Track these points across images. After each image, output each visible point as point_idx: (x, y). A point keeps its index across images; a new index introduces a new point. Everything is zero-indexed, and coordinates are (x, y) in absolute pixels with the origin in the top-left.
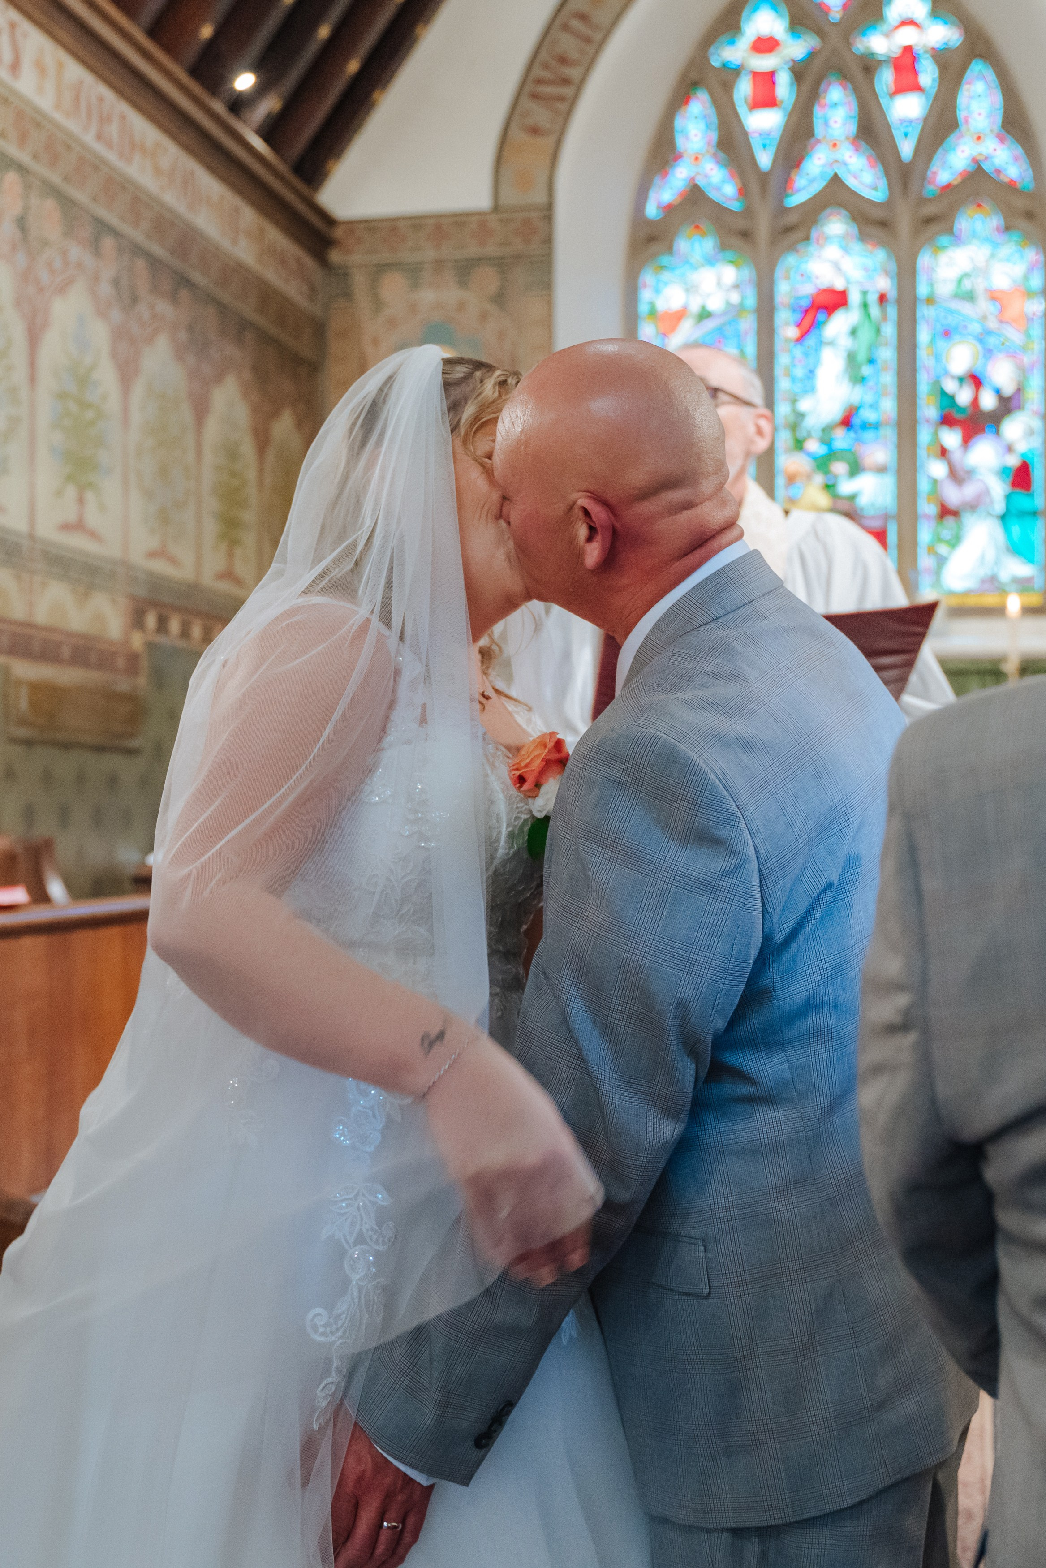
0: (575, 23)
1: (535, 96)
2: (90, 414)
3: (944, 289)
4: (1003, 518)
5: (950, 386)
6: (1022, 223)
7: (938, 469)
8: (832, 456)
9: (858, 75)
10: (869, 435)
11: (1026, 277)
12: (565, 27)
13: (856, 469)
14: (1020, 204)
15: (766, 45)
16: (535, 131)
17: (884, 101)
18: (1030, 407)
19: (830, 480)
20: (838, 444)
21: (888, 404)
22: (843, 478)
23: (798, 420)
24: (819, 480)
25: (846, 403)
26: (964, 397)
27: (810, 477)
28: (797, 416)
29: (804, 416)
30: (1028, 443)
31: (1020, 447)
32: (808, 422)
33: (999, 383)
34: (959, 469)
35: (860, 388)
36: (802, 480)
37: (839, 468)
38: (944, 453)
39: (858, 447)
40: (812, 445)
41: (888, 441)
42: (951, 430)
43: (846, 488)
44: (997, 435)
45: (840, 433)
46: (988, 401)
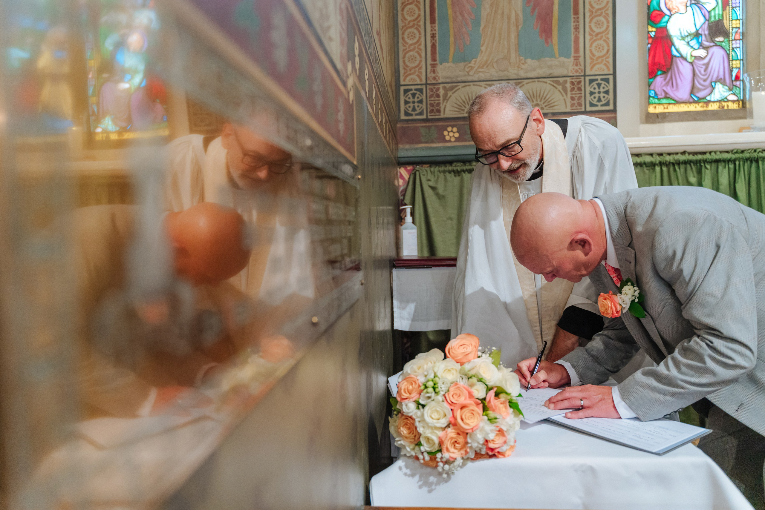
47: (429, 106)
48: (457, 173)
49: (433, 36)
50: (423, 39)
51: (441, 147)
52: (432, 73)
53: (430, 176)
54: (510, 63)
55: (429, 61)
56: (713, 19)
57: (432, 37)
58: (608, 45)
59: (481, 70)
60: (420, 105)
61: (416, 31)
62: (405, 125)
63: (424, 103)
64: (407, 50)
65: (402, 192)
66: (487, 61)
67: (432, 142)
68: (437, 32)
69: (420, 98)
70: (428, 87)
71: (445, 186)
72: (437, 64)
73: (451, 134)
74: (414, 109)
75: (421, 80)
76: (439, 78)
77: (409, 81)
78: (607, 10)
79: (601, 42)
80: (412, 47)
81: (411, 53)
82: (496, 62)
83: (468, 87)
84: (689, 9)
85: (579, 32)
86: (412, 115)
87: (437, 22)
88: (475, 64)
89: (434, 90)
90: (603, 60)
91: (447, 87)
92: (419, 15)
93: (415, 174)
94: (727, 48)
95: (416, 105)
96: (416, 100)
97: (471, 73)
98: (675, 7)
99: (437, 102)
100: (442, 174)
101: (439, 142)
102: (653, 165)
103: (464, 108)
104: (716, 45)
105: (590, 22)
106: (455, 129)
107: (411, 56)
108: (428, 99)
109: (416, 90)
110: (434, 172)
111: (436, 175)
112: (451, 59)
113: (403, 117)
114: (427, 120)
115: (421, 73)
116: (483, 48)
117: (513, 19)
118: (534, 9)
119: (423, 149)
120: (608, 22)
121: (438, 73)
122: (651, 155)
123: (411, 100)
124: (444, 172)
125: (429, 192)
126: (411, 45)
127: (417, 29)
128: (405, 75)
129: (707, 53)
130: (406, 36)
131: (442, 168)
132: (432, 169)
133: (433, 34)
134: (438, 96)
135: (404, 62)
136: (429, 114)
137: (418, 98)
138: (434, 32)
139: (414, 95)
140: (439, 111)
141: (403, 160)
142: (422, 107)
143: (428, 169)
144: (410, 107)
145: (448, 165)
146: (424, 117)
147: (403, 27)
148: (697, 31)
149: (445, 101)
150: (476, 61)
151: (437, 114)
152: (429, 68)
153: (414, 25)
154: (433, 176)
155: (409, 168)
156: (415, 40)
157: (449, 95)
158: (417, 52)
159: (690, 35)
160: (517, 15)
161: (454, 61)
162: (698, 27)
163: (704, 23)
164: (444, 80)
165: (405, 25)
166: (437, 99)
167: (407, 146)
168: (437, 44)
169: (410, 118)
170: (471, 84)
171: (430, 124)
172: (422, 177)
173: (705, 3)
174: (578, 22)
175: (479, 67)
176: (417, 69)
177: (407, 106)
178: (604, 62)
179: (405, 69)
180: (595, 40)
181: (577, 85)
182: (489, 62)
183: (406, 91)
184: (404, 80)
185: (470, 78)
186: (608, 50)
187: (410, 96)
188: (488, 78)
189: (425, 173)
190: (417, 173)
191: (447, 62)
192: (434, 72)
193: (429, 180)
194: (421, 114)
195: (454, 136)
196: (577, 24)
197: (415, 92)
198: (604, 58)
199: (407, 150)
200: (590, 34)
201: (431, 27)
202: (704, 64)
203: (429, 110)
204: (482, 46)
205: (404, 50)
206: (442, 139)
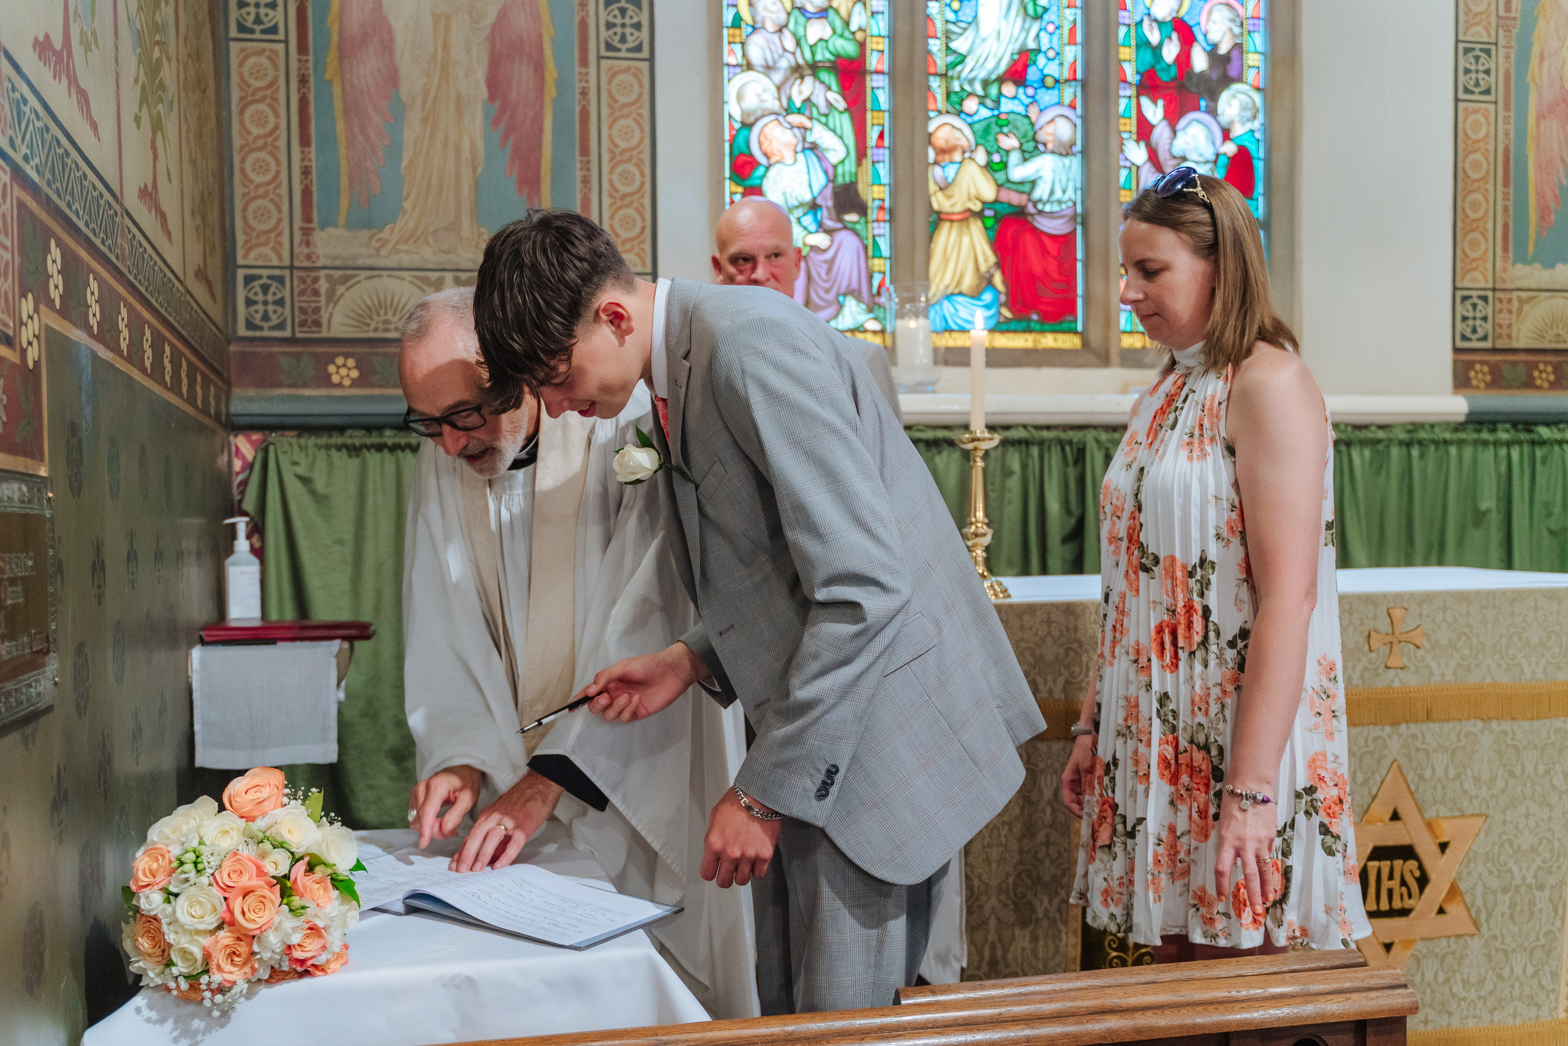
5: (1154, 37)
7: (1137, 154)
8: (1000, 123)
10: (1047, 97)
13: (1032, 147)
18: (1251, 75)
19: (996, 158)
20: (1006, 106)
21: (1072, 53)
22: (1015, 157)
23: (954, 65)
24: (981, 157)
25: (1017, 46)
26: (1171, 51)
27: (968, 152)
28: (950, 59)
29: (963, 59)
30: (1249, 126)
31: (1237, 131)
32: (966, 70)
33: (1214, 37)
34: (1163, 155)
35: (1036, 26)
36: (957, 157)
37: (1009, 142)
38: (1144, 130)
39: (1033, 112)
40: (971, 105)
41: (1072, 106)
42: (1154, 101)
43: (1018, 172)
44: (1213, 112)
45: (1009, 89)
46: (1200, 62)
47: (297, 313)
48: (354, 451)
49: (306, 172)
50: (284, 176)
51: (320, 397)
52: (304, 245)
53: (299, 456)
54: (461, 239)
55: (298, 222)
56: (840, 181)
57: (302, 173)
58: (643, 219)
59: (403, 247)
60: (280, 310)
61: (270, 159)
62: (246, 349)
63: (288, 305)
64: (252, 195)
65: (239, 485)
66: (415, 229)
67: (305, 385)
68: (314, 164)
69: (279, 296)
70: (296, 273)
71: (330, 476)
72: (313, 229)
73: (343, 371)
74: (266, 317)
75: (280, 258)
76: (318, 257)
77: (256, 259)
78: (641, 152)
79: (631, 211)
80: (262, 190)
81: (259, 202)
82: (434, 233)
83: (376, 280)
84: (801, 157)
85: (590, 189)
86: (261, 328)
87: (313, 145)
88: (391, 234)
89: (309, 281)
90: (633, 246)
91: (336, 277)
92: (276, 127)
93: (266, 451)
94: (863, 233)
95: (270, 308)
96: (270, 298)
97: (383, 252)
98: (775, 151)
99: (313, 305)
100: (323, 451)
101: (319, 386)
103: (368, 321)
104: (845, 228)
105: (611, 172)
106: (351, 362)
107: (259, 208)
108: (296, 299)
109: (270, 277)
110: (306, 447)
111: (310, 453)
112: (342, 219)
113: (242, 331)
114: (292, 341)
115: (280, 244)
116: (407, 205)
117: (466, 154)
118: (506, 137)
119: (283, 399)
120: (643, 175)
121: (316, 246)
123: (260, 298)
124: (328, 447)
125: (295, 489)
126: (259, 185)
127: (271, 153)
128: (248, 246)
129: (832, 241)
130: (248, 166)
131: (323, 440)
132: (303, 441)
133: (306, 167)
134: (316, 293)
135: (245, 218)
136: (297, 329)
137: (274, 294)
138: (308, 164)
139: (265, 289)
140: (318, 324)
141: (241, 421)
142: (282, 314)
143: (294, 441)
144: (257, 311)
145: (335, 434)
146: (287, 333)
147: (242, 147)
148: (814, 199)
149: (332, 305)
150: (393, 229)
151: (315, 329)
152: (297, 235)
153: (265, 146)
154: (303, 456)
155: (256, 437)
156: (268, 177)
157: (339, 293)
158: (272, 201)
159: (801, 205)
160: (473, 146)
161: (349, 226)
162: (816, 191)
163: (826, 186)
164: (328, 263)
165: (247, 145)
166: (313, 298)
167: (252, 392)
168: (314, 189)
169: (258, 334)
170: (385, 273)
171: (300, 349)
172: (281, 456)
173: (827, 150)
174: (588, 170)
175: (397, 243)
176: (273, 235)
177: (252, 309)
178: (636, 250)
179: (246, 233)
180: (621, 207)
182: (419, 233)
183: (249, 280)
184: (245, 256)
185: (381, 263)
186: (643, 229)
187: (258, 289)
188: (418, 265)
189: (287, 447)
190: (271, 448)
191: (336, 226)
192: (308, 244)
193: (295, 463)
194: (281, 326)
195: (348, 375)
196: (587, 173)
197: (269, 282)
198: (636, 242)
199: (250, 400)
200: (611, 196)
201: (303, 152)
202: (825, 262)
203: (297, 321)
204: (406, 199)
205: (244, 195)
206: (325, 380)
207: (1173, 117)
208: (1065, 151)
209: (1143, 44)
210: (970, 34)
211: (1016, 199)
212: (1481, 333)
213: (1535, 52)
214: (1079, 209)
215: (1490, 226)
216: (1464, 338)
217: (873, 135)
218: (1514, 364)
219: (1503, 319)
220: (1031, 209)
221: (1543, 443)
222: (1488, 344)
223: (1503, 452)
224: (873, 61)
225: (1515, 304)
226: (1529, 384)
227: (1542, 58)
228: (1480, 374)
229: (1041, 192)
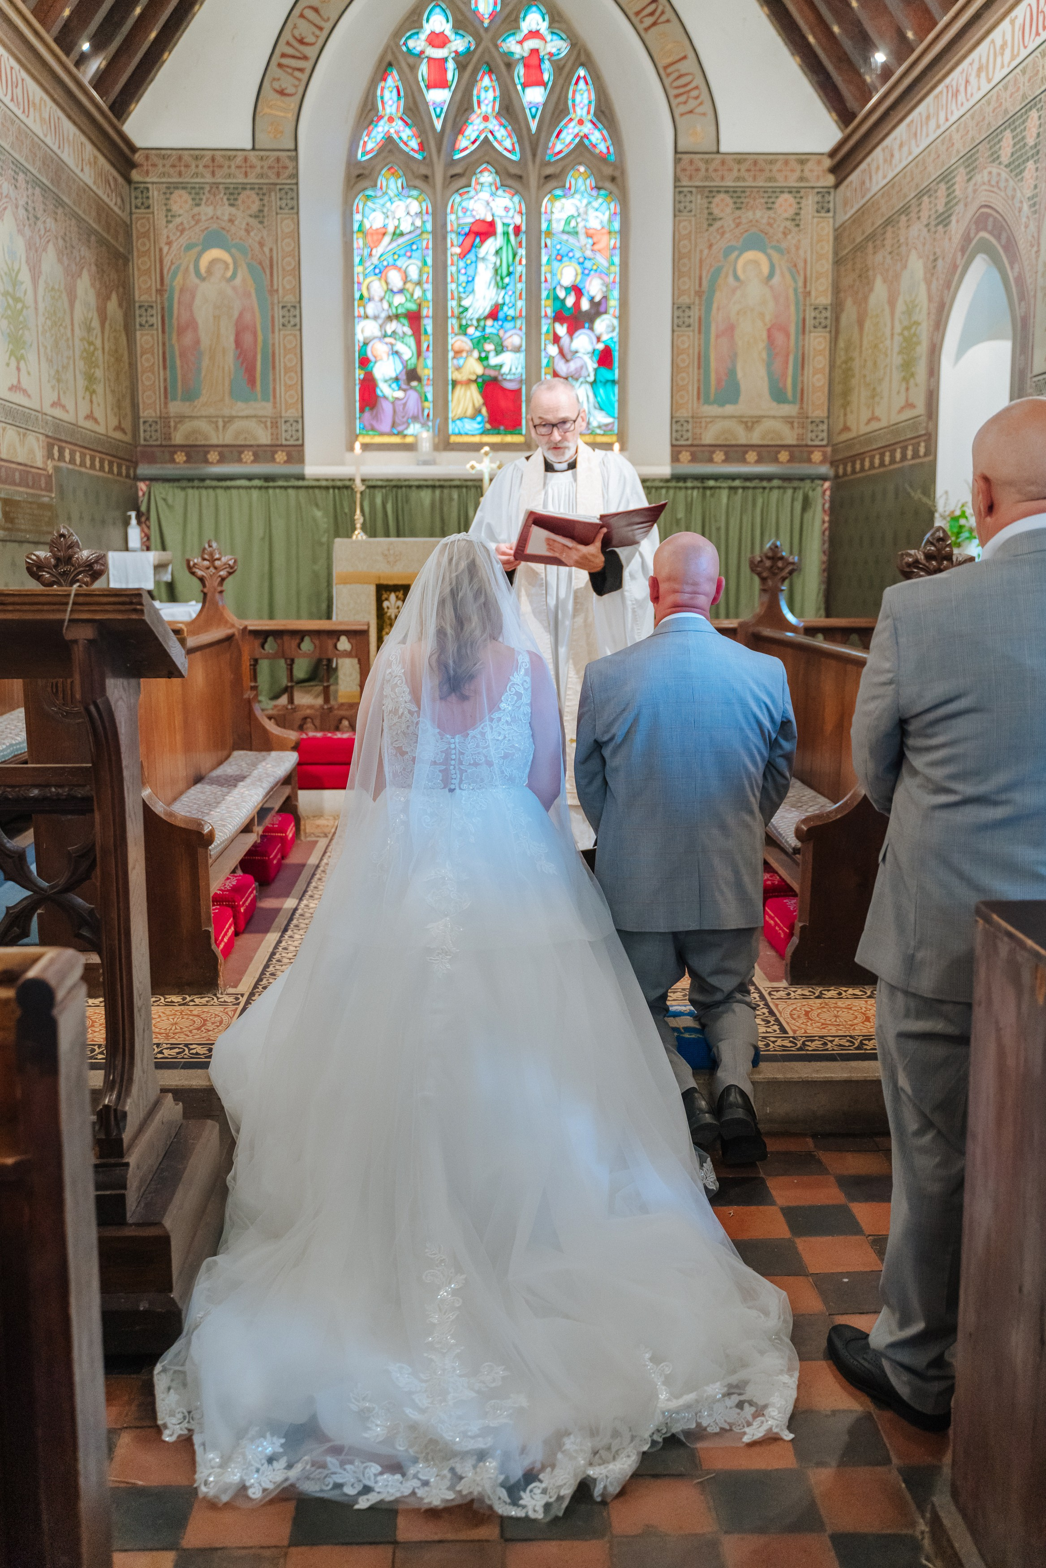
0: (310, 14)
1: (280, 65)
2: (19, 306)
3: (557, 227)
4: (593, 384)
5: (561, 294)
6: (608, 185)
7: (553, 350)
8: (485, 338)
9: (503, 68)
10: (508, 325)
11: (610, 221)
12: (302, 16)
13: (500, 349)
14: (608, 171)
15: (439, 40)
16: (282, 93)
17: (519, 87)
18: (611, 311)
19: (483, 355)
20: (488, 330)
21: (521, 304)
22: (492, 354)
23: (462, 313)
24: (476, 354)
25: (493, 302)
26: (570, 301)
27: (470, 352)
28: (461, 309)
29: (466, 309)
30: (610, 335)
31: (605, 337)
32: (469, 314)
33: (592, 293)
34: (566, 351)
35: (503, 292)
36: (464, 354)
37: (489, 347)
38: (556, 339)
39: (501, 333)
40: (471, 330)
41: (520, 329)
42: (562, 324)
43: (494, 360)
44: (591, 328)
45: (489, 322)
46: (585, 305)
47: (162, 435)
48: (183, 489)
49: (165, 380)
50: (157, 382)
51: (171, 467)
52: (165, 409)
53: (162, 491)
54: (224, 404)
55: (163, 400)
58: (298, 395)
59: (202, 408)
60: (156, 433)
62: (143, 449)
63: (159, 432)
64: (145, 390)
65: (141, 501)
67: (166, 463)
68: (168, 377)
69: (156, 428)
70: (162, 419)
71: (174, 499)
72: (168, 402)
73: (180, 458)
74: (151, 437)
75: (156, 414)
76: (170, 413)
77: (147, 414)
79: (292, 392)
80: (148, 388)
81: (148, 393)
82: (214, 402)
83: (192, 422)
84: (391, 357)
85: (276, 384)
86: (149, 441)
88: (198, 403)
89: (167, 422)
91: (177, 421)
92: (154, 363)
93: (151, 489)
95: (152, 433)
96: (152, 429)
97: (195, 411)
98: (378, 355)
99: (169, 432)
100: (172, 489)
101: (171, 464)
102: (327, 488)
103: (190, 437)
104: (411, 388)
105: (285, 376)
106: (183, 454)
107: (148, 395)
108: (162, 429)
109: (152, 421)
110: (166, 487)
111: (167, 490)
112: (179, 398)
113: (142, 442)
114: (161, 446)
115: (156, 408)
116: (204, 392)
117: (227, 370)
118: (243, 362)
119: (158, 468)
121: (169, 409)
122: (327, 480)
123: (148, 429)
124: (174, 487)
126: (148, 386)
127: (152, 373)
128: (144, 409)
129: (405, 395)
130: (144, 379)
131: (172, 485)
132: (164, 485)
134: (170, 427)
135: (143, 399)
136: (162, 441)
137: (154, 428)
138: (166, 377)
139: (151, 425)
140: (170, 439)
141: (142, 477)
142: (157, 435)
143: (161, 485)
144: (147, 434)
145: (176, 482)
146: (159, 443)
148: (397, 376)
149: (176, 431)
150: (198, 401)
151: (169, 441)
152: (162, 404)
153: (150, 370)
154: (164, 491)
155: (147, 483)
156: (151, 383)
157: (178, 427)
159: (391, 378)
160: (229, 367)
161: (181, 400)
162: (398, 372)
163: (402, 370)
164: (174, 415)
165: (143, 370)
166: (169, 429)
167: (146, 466)
168: (169, 387)
169: (148, 443)
170: (195, 419)
171: (164, 449)
172: (156, 491)
173: (403, 354)
174: (275, 376)
175: (201, 405)
176: (153, 405)
177: (145, 434)
178: (295, 407)
179: (143, 404)
181: (275, 425)
182: (208, 402)
183: (145, 422)
184: (143, 413)
185: (195, 415)
186: (298, 399)
187: (148, 426)
189: (158, 487)
190: (153, 488)
191: (177, 400)
193: (161, 494)
194: (157, 440)
195: (182, 460)
197: (152, 423)
198: (295, 405)
199: (145, 469)
200: (284, 386)
201: (164, 373)
202: (402, 404)
203: (162, 438)
204: (203, 390)
206: (173, 461)
207: (571, 332)
208: (517, 350)
209: (556, 298)
210: (471, 297)
211: (493, 373)
212: (685, 437)
213: (715, 306)
214: (524, 377)
215: (690, 388)
216: (677, 440)
217: (424, 346)
218: (703, 452)
219: (698, 431)
220: (500, 378)
221: (711, 488)
222: (689, 442)
223: (689, 492)
224: (424, 312)
225: (703, 424)
226: (711, 460)
227: (718, 309)
228: (685, 456)
229: (505, 370)
